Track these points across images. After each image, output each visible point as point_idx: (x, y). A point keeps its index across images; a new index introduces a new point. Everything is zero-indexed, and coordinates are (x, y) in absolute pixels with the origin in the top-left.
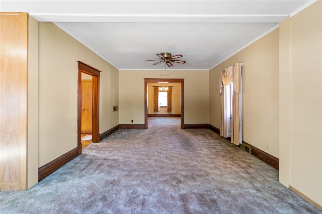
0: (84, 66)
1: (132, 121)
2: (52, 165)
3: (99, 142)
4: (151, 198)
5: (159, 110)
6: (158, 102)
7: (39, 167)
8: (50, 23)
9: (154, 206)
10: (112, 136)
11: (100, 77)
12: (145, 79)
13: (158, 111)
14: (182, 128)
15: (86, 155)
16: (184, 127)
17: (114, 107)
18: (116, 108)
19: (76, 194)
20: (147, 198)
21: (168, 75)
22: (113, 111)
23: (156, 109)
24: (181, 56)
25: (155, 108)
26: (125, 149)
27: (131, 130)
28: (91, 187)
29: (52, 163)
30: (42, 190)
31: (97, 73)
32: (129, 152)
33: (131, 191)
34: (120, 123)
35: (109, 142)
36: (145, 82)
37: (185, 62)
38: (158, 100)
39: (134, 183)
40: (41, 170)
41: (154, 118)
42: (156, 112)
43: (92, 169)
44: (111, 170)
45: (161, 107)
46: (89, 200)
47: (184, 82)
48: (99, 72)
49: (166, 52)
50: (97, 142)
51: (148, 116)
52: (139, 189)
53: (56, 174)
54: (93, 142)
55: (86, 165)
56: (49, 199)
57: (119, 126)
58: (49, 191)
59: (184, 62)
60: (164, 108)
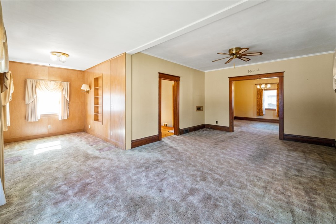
0: (164, 75)
1: (217, 122)
2: (140, 141)
3: (179, 135)
4: (171, 179)
5: (264, 113)
6: (262, 103)
7: (132, 140)
8: (139, 52)
9: (168, 184)
10: (193, 133)
11: (180, 82)
12: (229, 78)
13: (262, 115)
14: (280, 139)
15: (163, 141)
16: (284, 137)
17: (197, 107)
18: (201, 108)
19: (139, 160)
20: (168, 177)
21: (259, 69)
22: (197, 111)
23: (260, 111)
24: (248, 49)
25: (258, 111)
26: (192, 144)
27: (215, 130)
28: (148, 160)
29: (140, 140)
30: (130, 153)
31: (176, 78)
32: (191, 147)
33: (164, 170)
34: (206, 123)
35: (185, 136)
36: (230, 81)
37: (261, 54)
38: (262, 101)
39: (172, 167)
40: (133, 142)
41: (255, 123)
42: (259, 115)
43: (158, 150)
44: (167, 154)
45: (266, 109)
46: (141, 165)
47: (283, 76)
48: (179, 77)
49: (234, 48)
50: (177, 135)
51: (234, 118)
52: (170, 171)
53: (140, 147)
54: (175, 134)
55: (157, 147)
56: (129, 157)
57: (204, 125)
58: (131, 154)
59: (259, 54)
60: (272, 111)
